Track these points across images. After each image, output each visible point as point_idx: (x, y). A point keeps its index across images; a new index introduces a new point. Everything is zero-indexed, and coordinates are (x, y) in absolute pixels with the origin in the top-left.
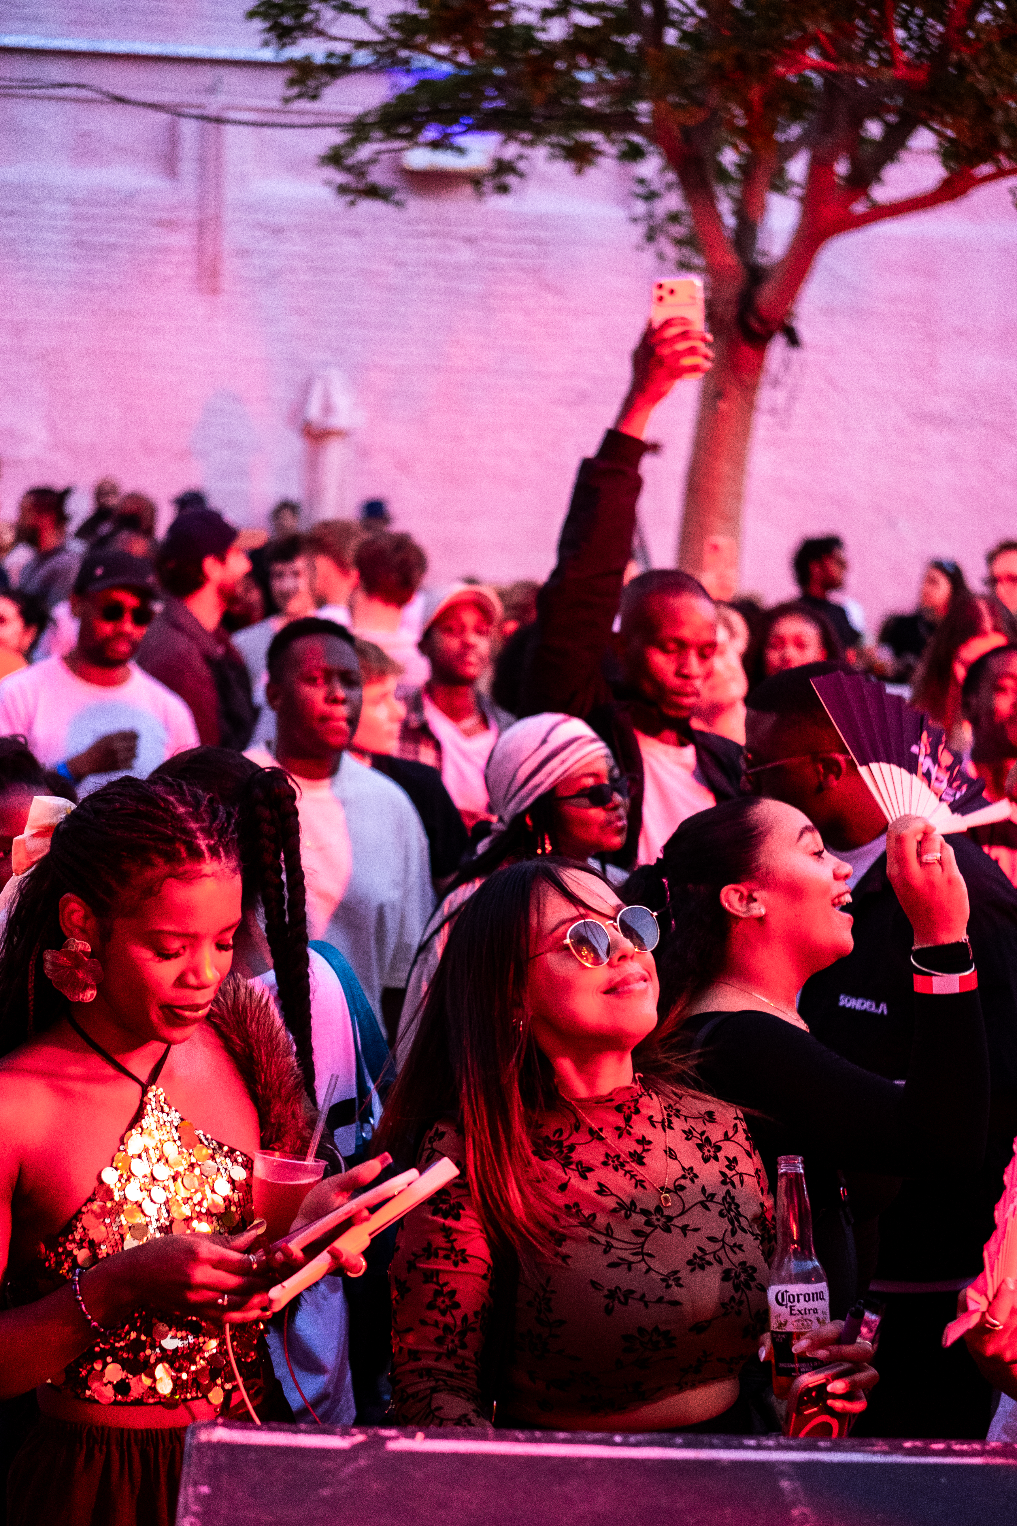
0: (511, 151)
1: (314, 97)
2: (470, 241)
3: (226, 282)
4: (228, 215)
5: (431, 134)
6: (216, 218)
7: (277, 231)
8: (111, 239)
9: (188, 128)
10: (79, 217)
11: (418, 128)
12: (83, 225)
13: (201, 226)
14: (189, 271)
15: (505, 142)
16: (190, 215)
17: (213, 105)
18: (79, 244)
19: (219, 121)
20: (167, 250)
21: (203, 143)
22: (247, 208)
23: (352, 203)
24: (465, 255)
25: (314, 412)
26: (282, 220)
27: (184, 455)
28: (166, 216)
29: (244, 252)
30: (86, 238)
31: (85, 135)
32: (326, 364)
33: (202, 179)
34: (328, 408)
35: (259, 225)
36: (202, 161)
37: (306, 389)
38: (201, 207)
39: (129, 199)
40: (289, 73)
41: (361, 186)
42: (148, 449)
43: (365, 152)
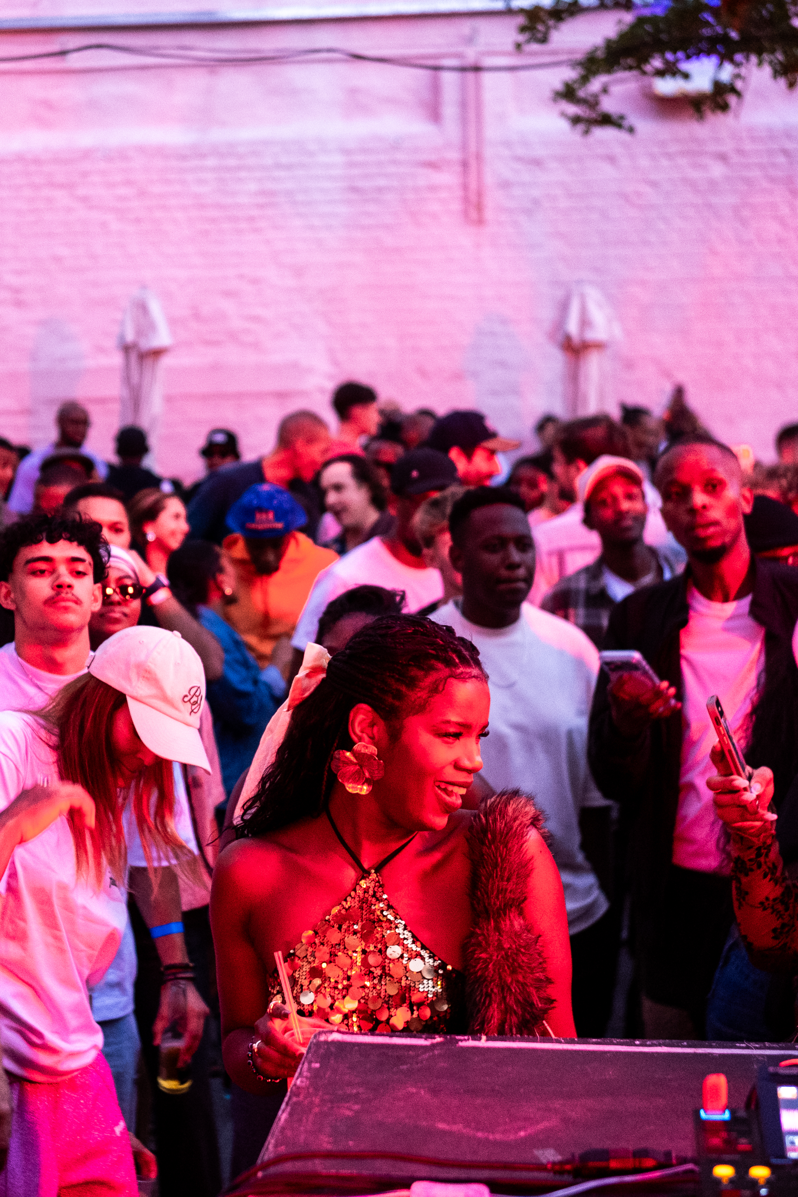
0: (726, 73)
1: (544, 40)
2: (723, 157)
3: (489, 214)
4: (488, 152)
5: (657, 63)
6: (479, 157)
7: (537, 163)
8: (382, 182)
9: (449, 79)
10: (351, 165)
11: (645, 60)
12: (356, 171)
13: (465, 164)
14: (456, 206)
15: (720, 65)
16: (454, 155)
17: (471, 55)
18: (354, 190)
19: (477, 69)
20: (433, 188)
21: (463, 88)
22: (507, 144)
23: (586, 132)
24: (717, 170)
25: (573, 327)
26: (540, 152)
27: (458, 376)
28: (433, 157)
29: (505, 185)
30: (360, 184)
31: (353, 92)
32: (580, 282)
33: (464, 121)
34: (585, 322)
35: (519, 159)
36: (463, 105)
37: (564, 307)
38: (464, 146)
39: (396, 145)
40: (521, 20)
41: (594, 115)
42: (423, 373)
43: (596, 85)
